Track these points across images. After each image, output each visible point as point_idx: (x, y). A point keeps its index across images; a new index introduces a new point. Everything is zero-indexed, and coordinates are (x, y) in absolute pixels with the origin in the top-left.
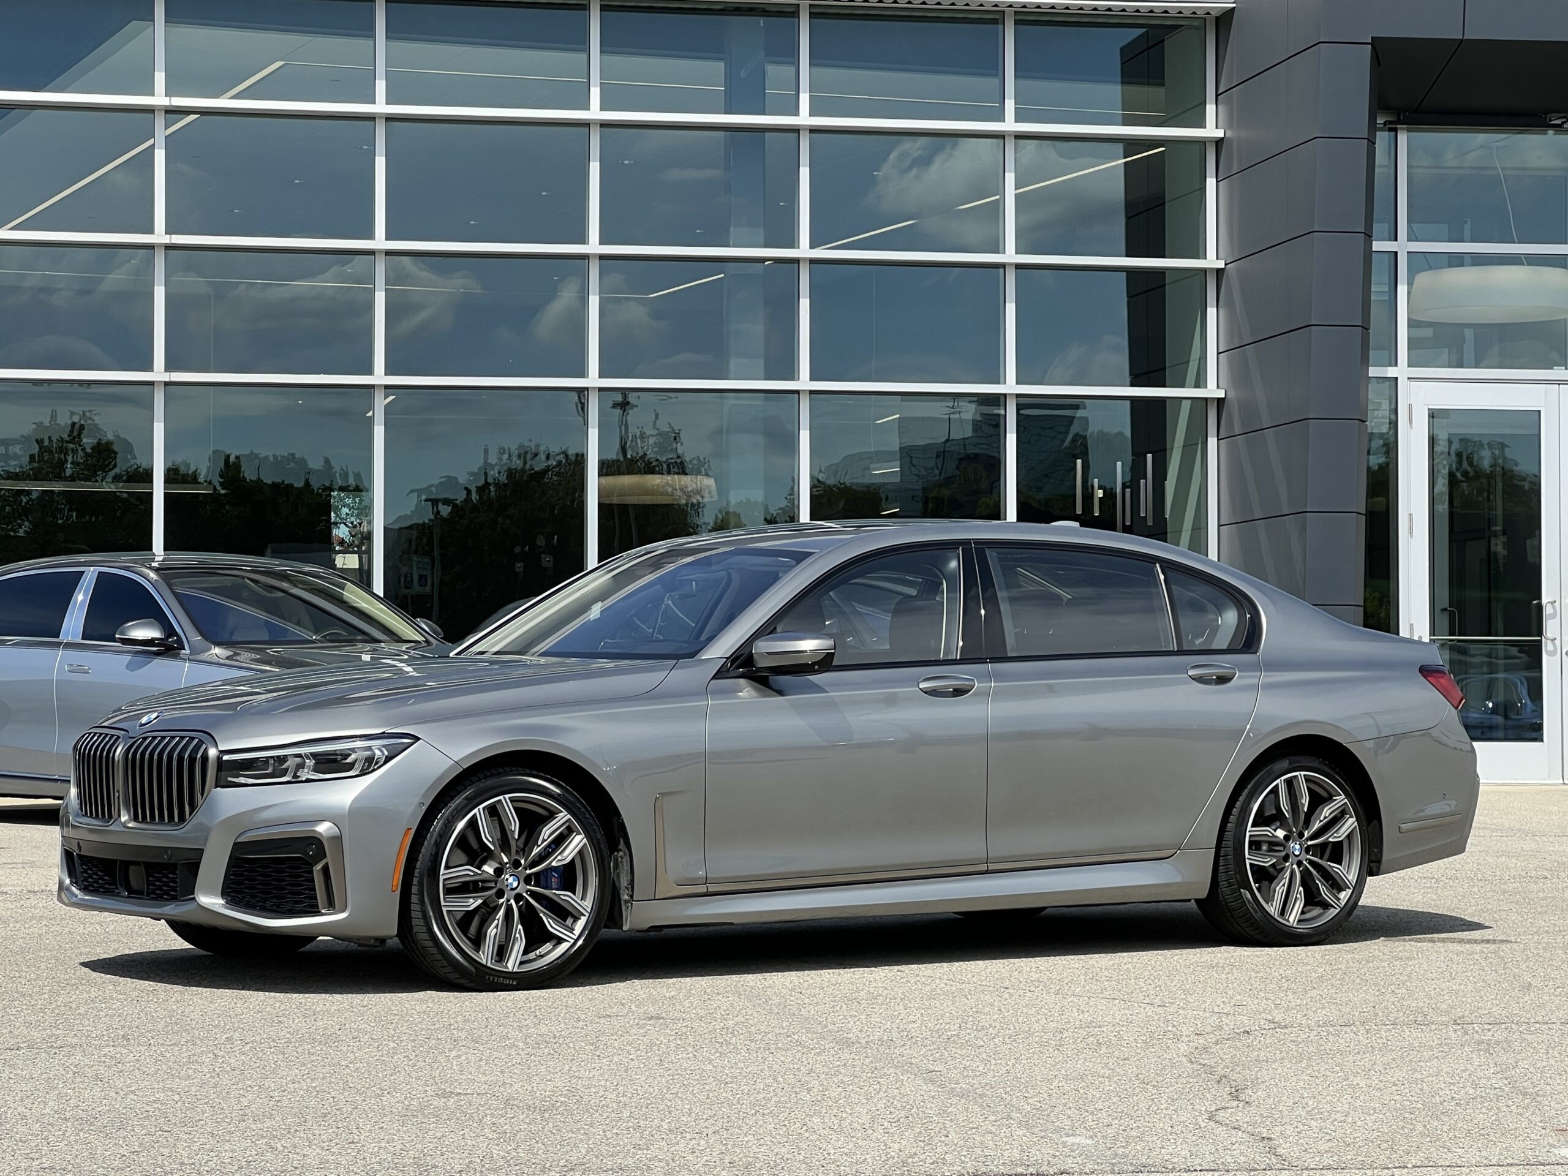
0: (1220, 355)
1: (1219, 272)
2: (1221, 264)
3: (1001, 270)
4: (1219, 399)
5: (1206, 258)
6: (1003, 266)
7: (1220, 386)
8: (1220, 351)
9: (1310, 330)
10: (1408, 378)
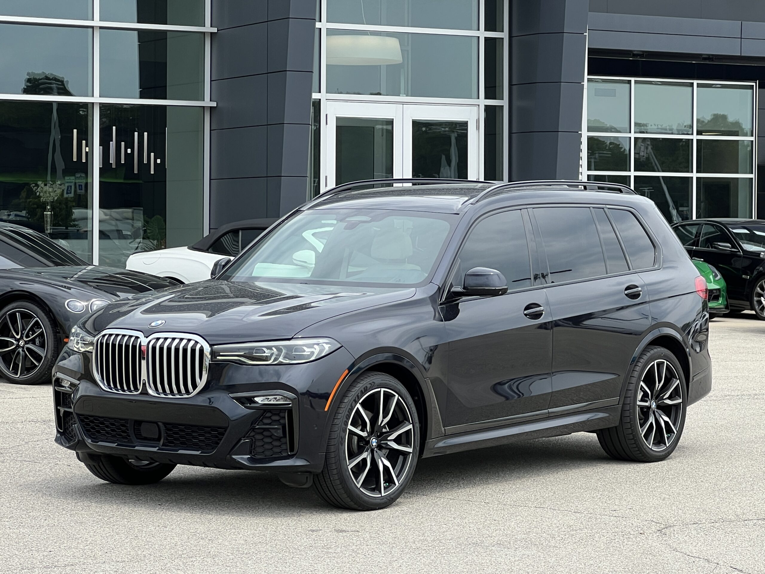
0: (212, 82)
1: (212, 34)
2: (215, 30)
3: (90, 30)
4: (211, 107)
5: (205, 26)
6: (93, 27)
7: (212, 99)
8: (212, 79)
9: (286, 73)
10: (326, 99)
